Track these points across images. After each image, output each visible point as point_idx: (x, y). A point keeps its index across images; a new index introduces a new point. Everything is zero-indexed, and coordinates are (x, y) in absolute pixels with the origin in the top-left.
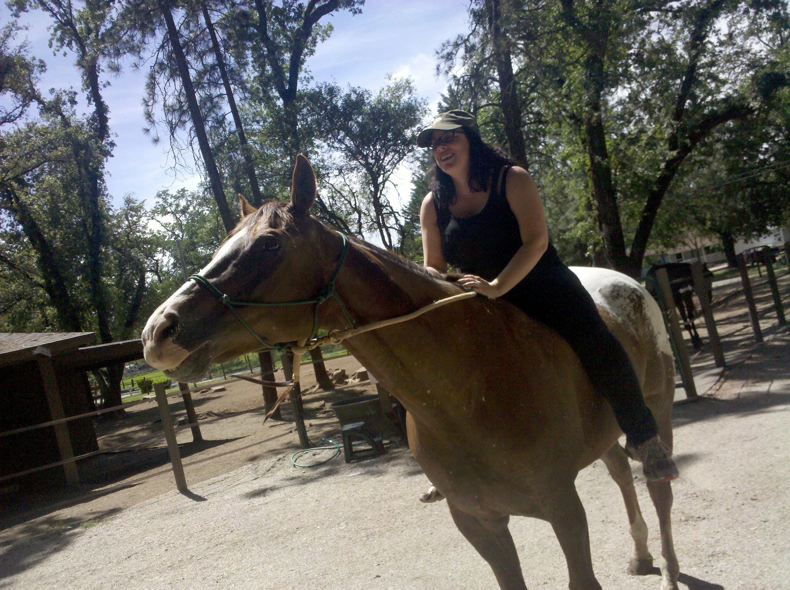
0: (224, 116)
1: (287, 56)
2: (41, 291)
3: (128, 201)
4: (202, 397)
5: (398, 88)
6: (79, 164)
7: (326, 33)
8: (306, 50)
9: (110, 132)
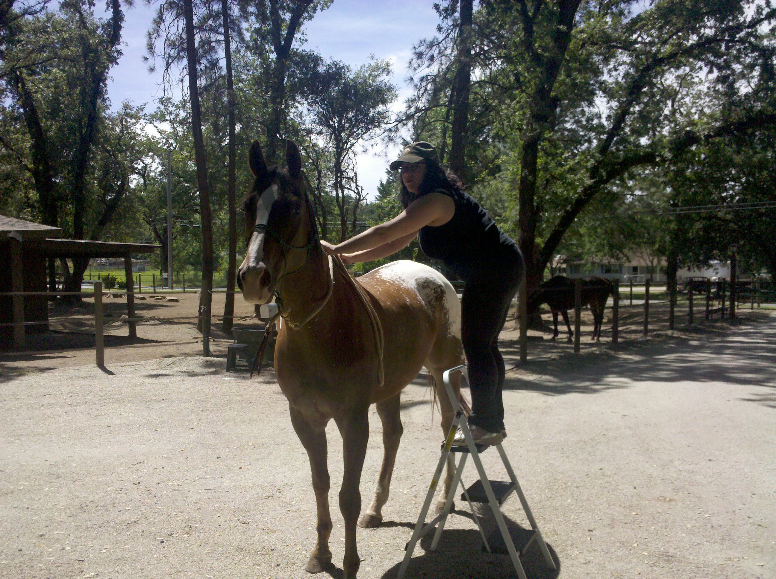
0: (218, 60)
1: (287, 16)
2: (28, 174)
3: (126, 107)
4: (154, 303)
5: (377, 68)
6: (86, 65)
7: (326, 4)
8: (306, 15)
9: (121, 40)
